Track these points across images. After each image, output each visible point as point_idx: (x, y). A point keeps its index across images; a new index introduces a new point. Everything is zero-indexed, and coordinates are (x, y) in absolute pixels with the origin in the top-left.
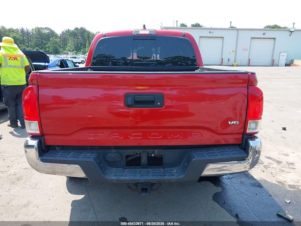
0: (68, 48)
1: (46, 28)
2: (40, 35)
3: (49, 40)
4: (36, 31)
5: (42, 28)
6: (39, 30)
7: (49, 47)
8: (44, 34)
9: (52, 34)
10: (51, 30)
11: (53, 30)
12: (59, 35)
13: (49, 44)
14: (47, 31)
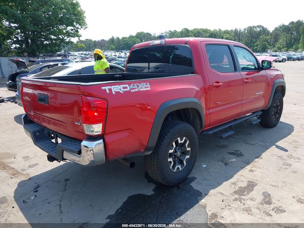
0: (278, 45)
1: (258, 26)
2: (250, 34)
3: (259, 38)
4: (248, 31)
5: (254, 27)
6: (250, 29)
7: (257, 45)
8: (255, 32)
9: (264, 31)
10: (263, 28)
11: (265, 27)
12: (271, 32)
13: (258, 43)
14: (258, 29)
